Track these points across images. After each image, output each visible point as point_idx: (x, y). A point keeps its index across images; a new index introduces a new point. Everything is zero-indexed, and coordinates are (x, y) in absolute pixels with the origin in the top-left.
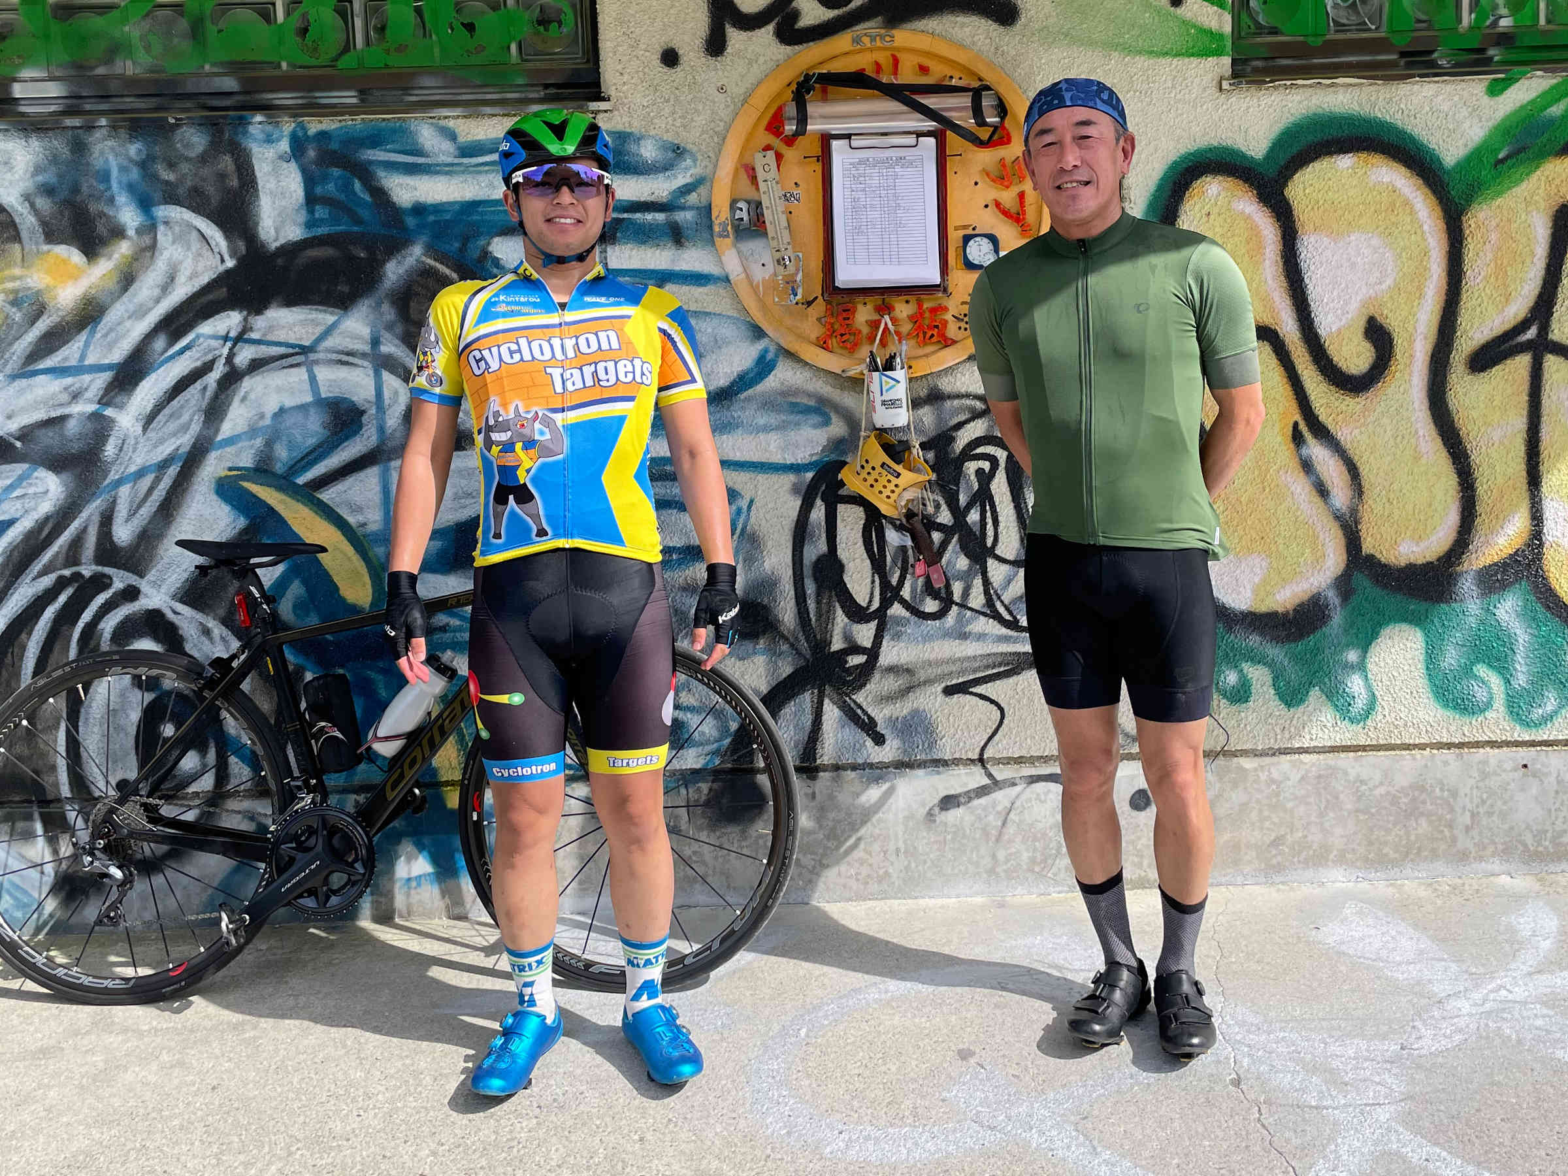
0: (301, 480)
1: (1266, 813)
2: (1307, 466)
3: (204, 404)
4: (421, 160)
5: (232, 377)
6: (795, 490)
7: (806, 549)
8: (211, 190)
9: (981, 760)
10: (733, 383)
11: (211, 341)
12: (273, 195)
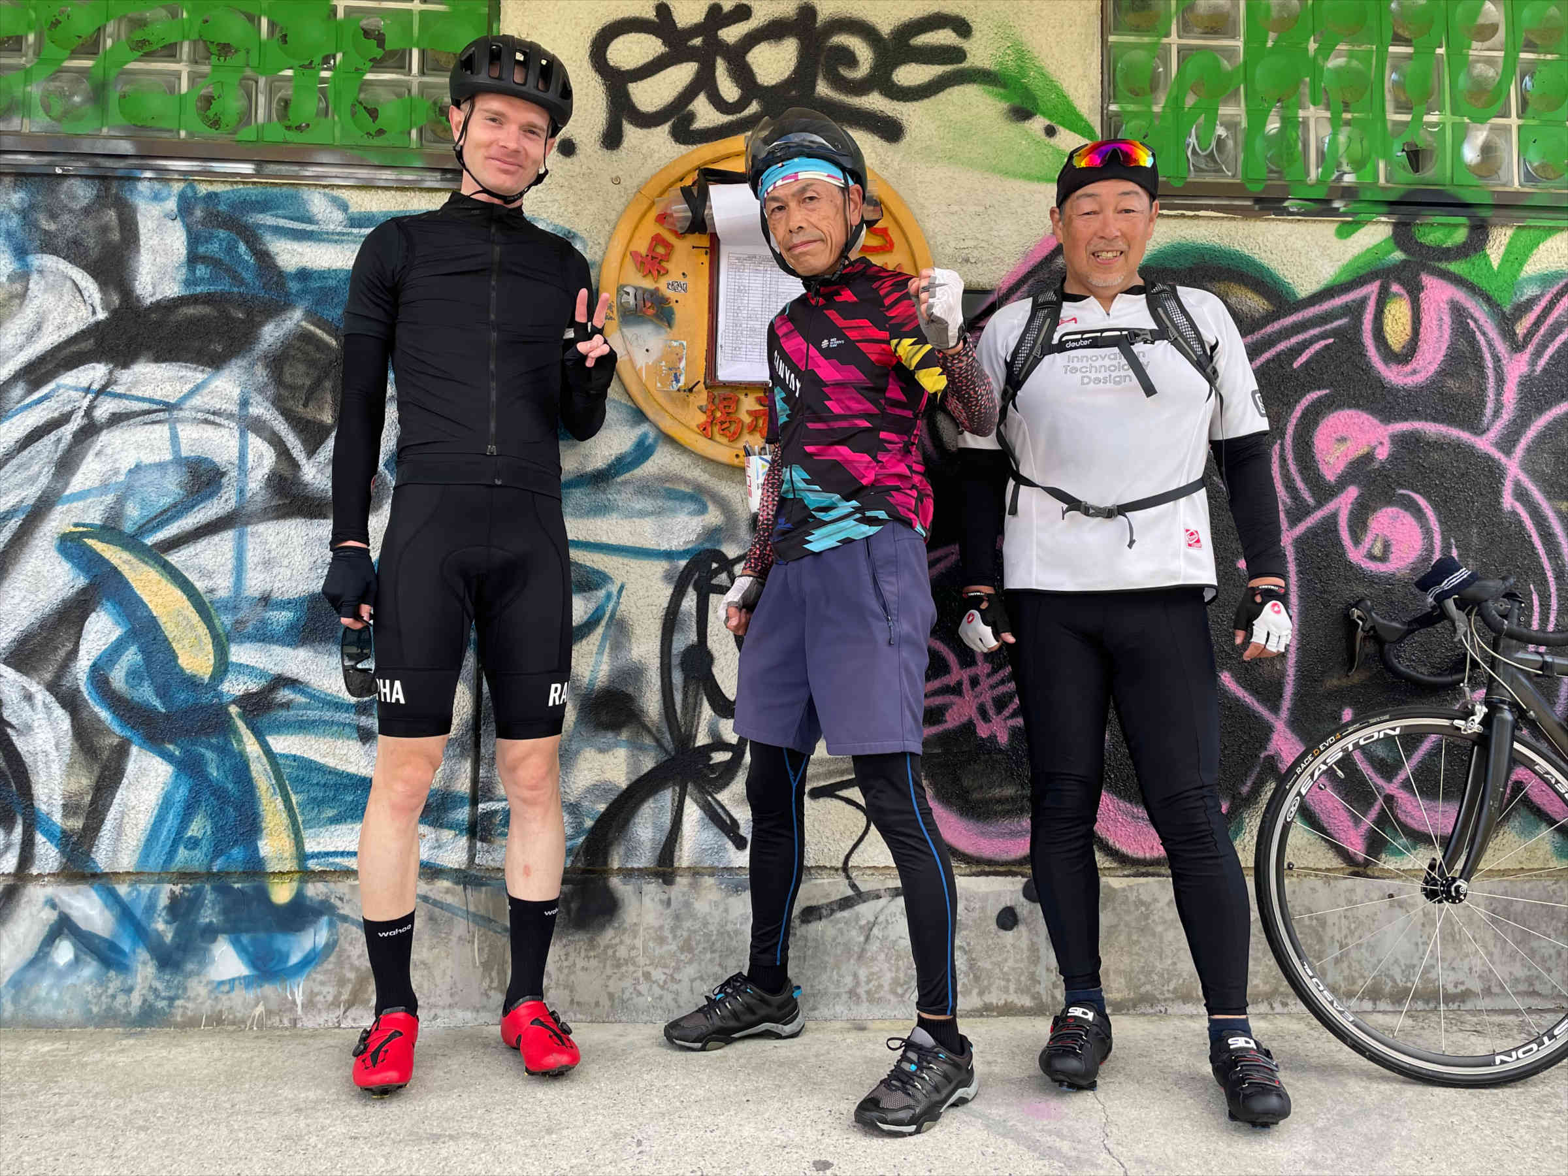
0: (149, 541)
1: (1135, 938)
3: (56, 458)
4: (310, 227)
5: (90, 430)
6: (667, 577)
7: (675, 638)
8: (90, 242)
9: (845, 868)
10: (611, 466)
11: (73, 393)
12: (154, 251)
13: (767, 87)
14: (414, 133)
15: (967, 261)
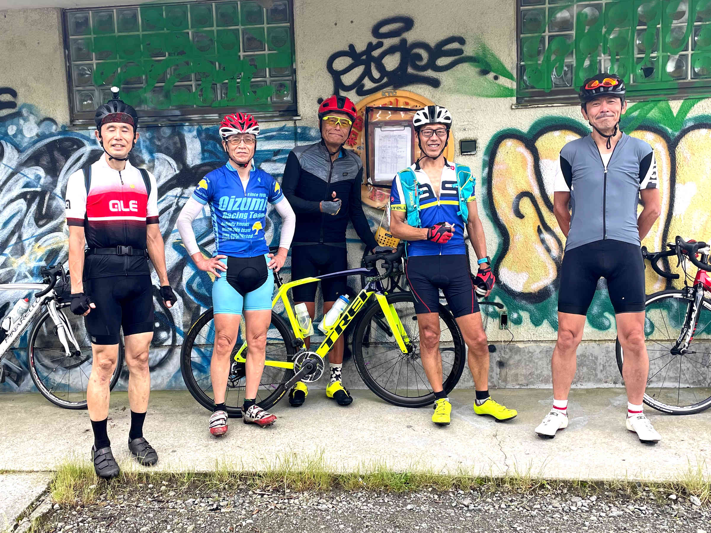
1: (527, 363)
2: (543, 241)
3: (169, 218)
8: (172, 148)
11: (171, 198)
12: (191, 149)
13: (390, 72)
14: (269, 99)
15: (465, 130)
